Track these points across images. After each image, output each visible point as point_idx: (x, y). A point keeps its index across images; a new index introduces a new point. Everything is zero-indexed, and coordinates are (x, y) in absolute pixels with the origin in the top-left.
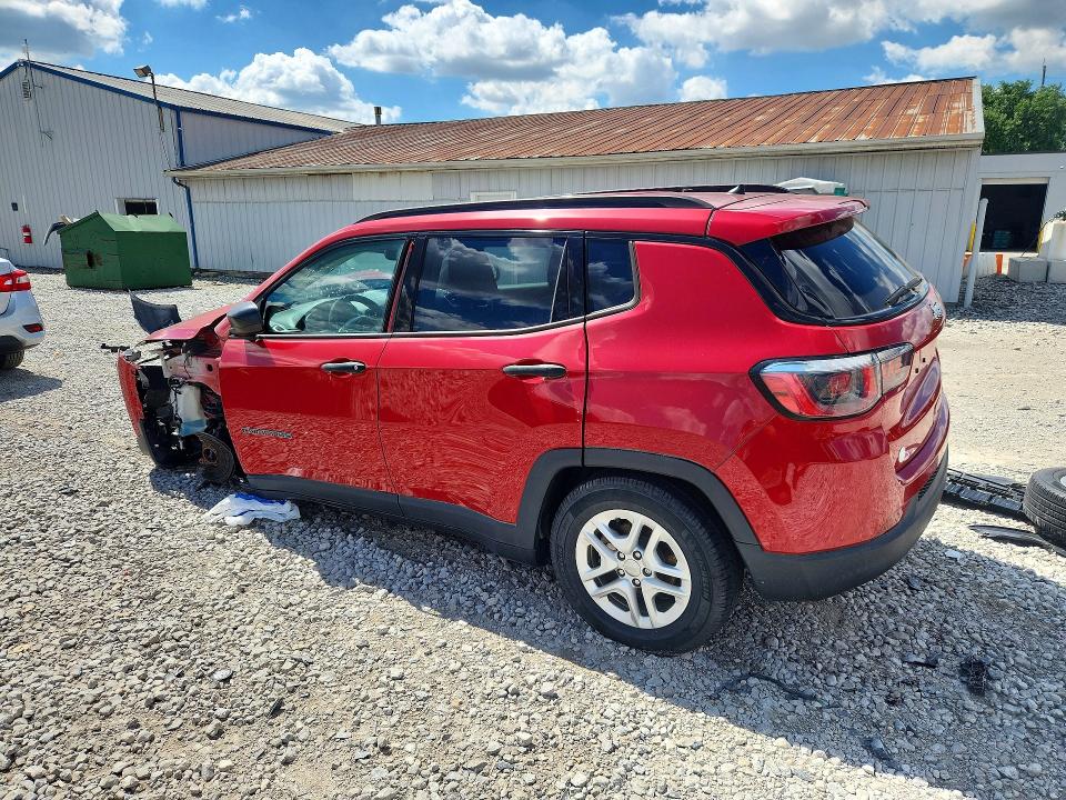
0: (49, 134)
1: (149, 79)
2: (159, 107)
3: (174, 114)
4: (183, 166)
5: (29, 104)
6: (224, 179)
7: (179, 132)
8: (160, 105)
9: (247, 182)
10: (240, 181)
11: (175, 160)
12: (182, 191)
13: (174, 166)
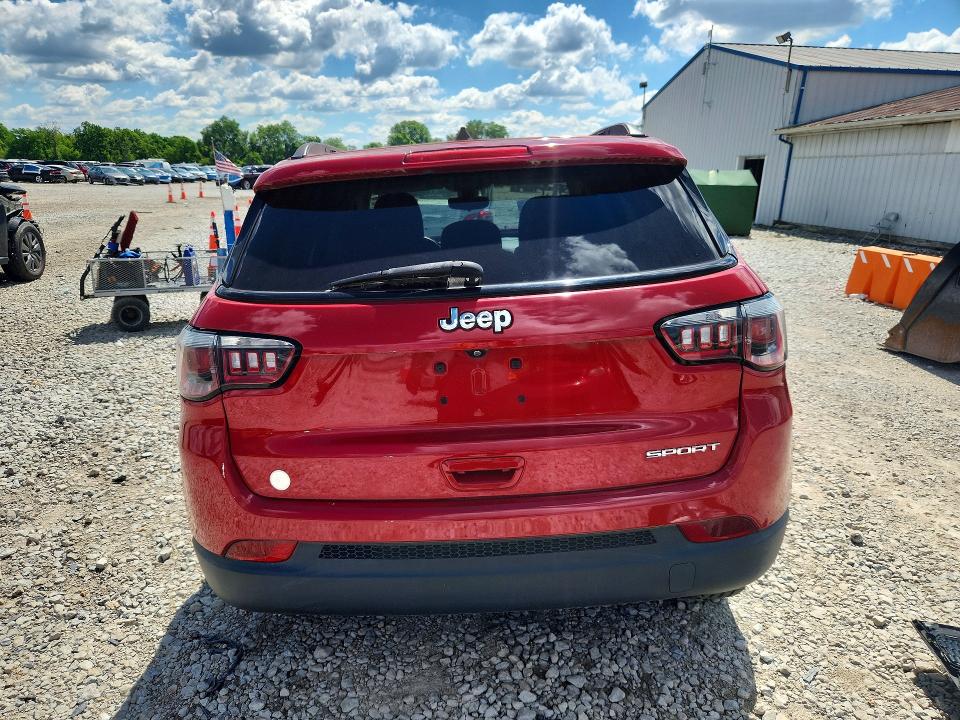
0: (709, 104)
1: (788, 43)
2: (791, 70)
3: (801, 74)
4: (795, 123)
5: (703, 79)
6: (823, 134)
7: (802, 91)
8: (791, 67)
9: (843, 136)
10: (837, 136)
11: (789, 117)
12: (786, 147)
13: (787, 124)
